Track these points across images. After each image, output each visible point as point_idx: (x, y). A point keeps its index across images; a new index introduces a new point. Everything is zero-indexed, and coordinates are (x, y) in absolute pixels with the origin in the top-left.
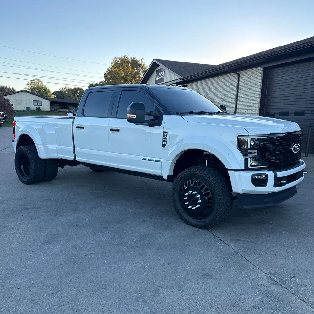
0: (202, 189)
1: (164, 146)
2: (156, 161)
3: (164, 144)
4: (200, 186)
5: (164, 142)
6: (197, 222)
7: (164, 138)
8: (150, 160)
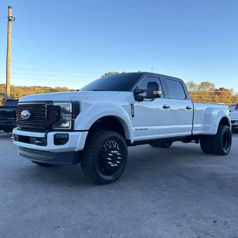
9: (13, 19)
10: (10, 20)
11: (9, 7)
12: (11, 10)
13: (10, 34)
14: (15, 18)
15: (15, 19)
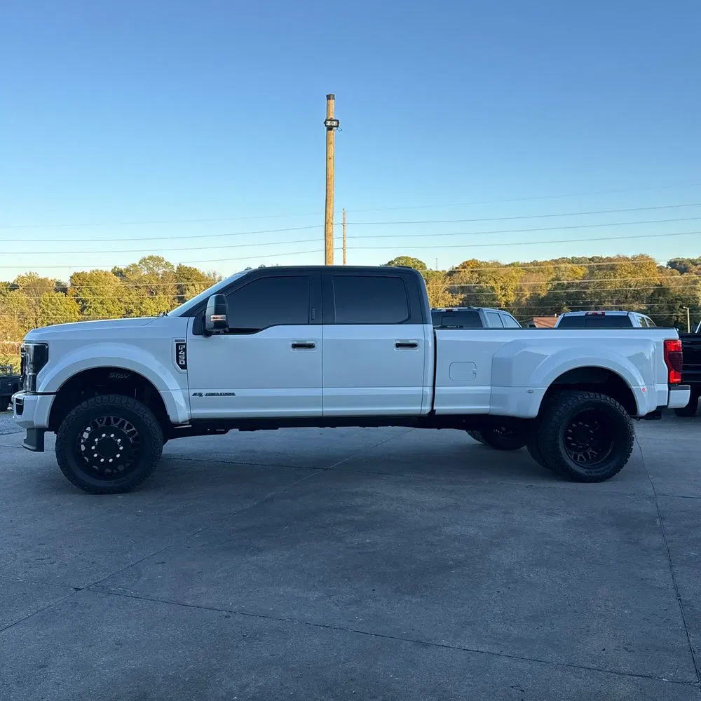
9: (335, 123)
10: (330, 128)
11: (327, 96)
12: (332, 102)
13: (332, 160)
14: (338, 121)
15: (338, 123)
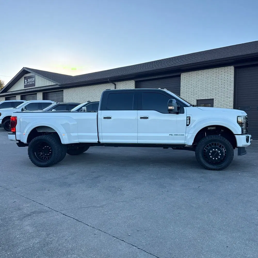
0: (220, 147)
1: (187, 125)
2: (181, 135)
3: (187, 124)
4: (219, 146)
5: (187, 123)
6: (217, 167)
7: (187, 120)
8: (176, 135)
